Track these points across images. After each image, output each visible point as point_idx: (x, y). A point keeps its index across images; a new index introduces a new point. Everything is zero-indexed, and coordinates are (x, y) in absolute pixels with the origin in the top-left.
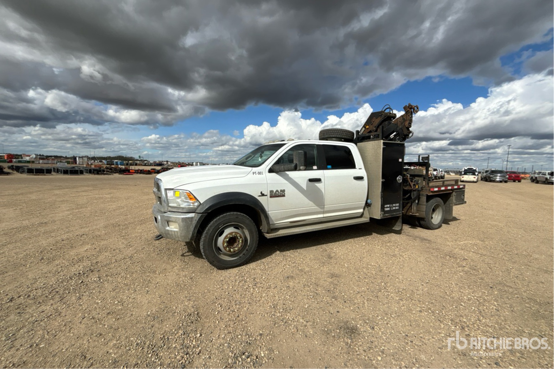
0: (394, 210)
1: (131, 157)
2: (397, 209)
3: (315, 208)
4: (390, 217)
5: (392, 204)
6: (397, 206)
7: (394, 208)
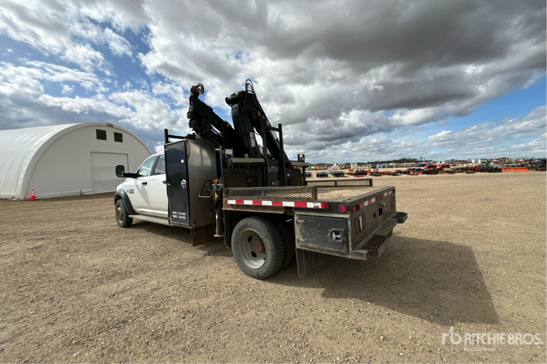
0: (180, 219)
1: (414, 159)
2: (184, 219)
3: (145, 204)
4: (179, 226)
5: (179, 212)
6: (184, 216)
7: (181, 217)
